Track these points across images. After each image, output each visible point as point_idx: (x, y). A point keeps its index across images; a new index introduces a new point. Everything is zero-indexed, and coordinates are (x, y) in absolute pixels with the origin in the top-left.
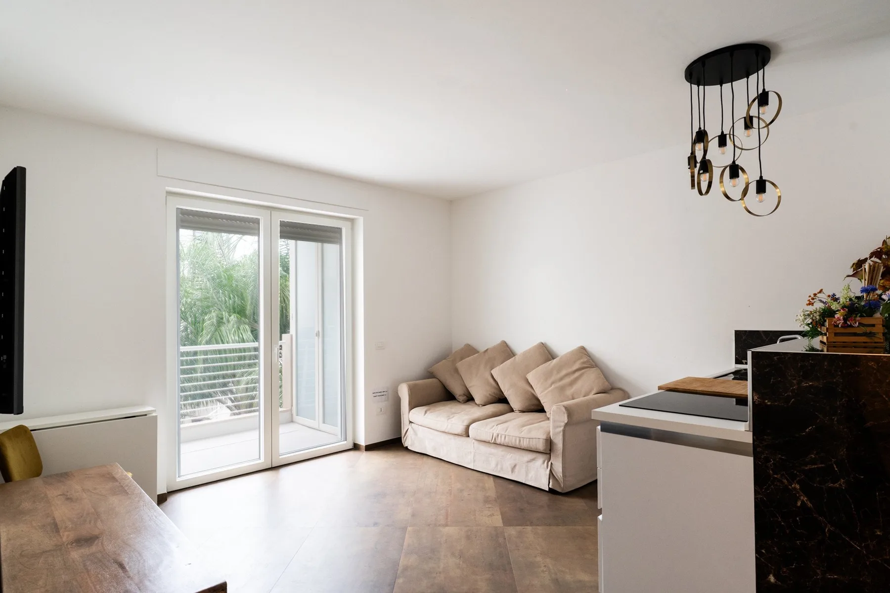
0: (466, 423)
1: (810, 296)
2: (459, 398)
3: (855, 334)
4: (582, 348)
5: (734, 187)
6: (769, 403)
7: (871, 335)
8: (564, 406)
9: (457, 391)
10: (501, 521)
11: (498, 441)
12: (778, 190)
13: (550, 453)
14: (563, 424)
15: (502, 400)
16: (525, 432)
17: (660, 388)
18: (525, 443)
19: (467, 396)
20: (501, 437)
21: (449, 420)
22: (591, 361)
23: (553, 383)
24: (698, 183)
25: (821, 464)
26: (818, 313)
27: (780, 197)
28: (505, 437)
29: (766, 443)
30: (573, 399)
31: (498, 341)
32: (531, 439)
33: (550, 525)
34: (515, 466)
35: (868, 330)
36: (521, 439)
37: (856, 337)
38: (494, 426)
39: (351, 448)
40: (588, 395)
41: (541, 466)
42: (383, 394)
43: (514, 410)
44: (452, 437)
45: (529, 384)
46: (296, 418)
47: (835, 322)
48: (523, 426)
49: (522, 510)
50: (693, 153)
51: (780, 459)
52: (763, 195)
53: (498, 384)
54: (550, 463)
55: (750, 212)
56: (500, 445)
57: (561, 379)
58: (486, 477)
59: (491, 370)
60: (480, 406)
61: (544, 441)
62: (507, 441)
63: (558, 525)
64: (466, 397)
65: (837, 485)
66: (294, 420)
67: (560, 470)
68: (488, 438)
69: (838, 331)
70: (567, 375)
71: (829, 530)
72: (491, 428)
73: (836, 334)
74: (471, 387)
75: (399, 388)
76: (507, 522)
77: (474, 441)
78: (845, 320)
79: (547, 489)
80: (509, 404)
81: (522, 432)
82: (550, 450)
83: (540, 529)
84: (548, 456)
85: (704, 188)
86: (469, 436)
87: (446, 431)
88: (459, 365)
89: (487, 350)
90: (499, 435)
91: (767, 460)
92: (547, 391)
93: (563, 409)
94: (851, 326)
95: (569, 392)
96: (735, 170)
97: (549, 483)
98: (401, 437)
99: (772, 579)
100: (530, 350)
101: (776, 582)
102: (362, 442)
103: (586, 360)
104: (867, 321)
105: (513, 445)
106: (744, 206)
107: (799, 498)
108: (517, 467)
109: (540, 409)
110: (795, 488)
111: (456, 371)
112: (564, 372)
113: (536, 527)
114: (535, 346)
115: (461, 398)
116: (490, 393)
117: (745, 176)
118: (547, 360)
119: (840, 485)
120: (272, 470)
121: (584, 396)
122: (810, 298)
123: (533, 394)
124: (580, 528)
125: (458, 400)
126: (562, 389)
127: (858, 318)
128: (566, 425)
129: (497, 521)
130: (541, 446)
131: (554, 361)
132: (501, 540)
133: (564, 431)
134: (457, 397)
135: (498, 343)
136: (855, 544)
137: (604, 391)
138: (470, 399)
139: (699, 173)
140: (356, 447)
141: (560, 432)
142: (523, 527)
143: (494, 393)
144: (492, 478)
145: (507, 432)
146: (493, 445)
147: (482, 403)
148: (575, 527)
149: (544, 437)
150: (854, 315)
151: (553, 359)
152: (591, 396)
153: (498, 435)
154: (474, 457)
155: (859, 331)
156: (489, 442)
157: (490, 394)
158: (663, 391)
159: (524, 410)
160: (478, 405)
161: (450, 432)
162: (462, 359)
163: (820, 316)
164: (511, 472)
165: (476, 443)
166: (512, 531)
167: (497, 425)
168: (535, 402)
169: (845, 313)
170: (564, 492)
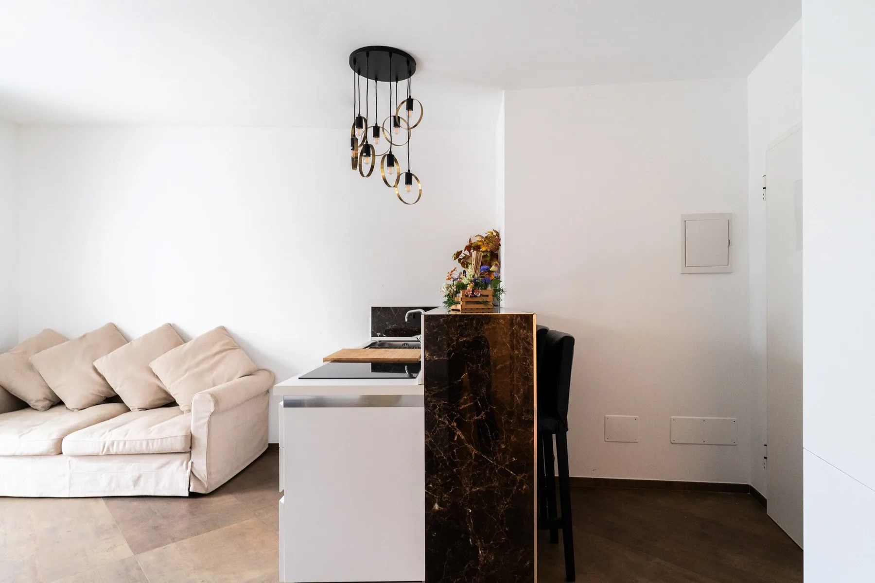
0: (55, 436)
1: (449, 273)
2: (36, 404)
3: (477, 303)
4: (222, 329)
5: (391, 174)
6: (436, 359)
7: (486, 303)
8: (209, 394)
9: (30, 392)
10: (129, 550)
11: (114, 450)
12: (419, 185)
13: (191, 451)
14: (208, 414)
15: (114, 399)
16: (154, 432)
17: (325, 360)
18: (155, 446)
20: (118, 444)
22: (233, 342)
23: (187, 370)
24: (359, 165)
25: (470, 403)
26: (455, 287)
27: (420, 190)
28: (125, 444)
29: (433, 393)
30: (214, 385)
31: (102, 323)
32: (165, 439)
33: (198, 534)
34: (139, 478)
35: (485, 299)
36: (149, 441)
37: (478, 305)
38: (105, 432)
40: (232, 380)
41: (178, 468)
43: (131, 409)
44: (29, 460)
45: (154, 374)
47: (467, 293)
48: (150, 426)
49: (156, 528)
50: (354, 135)
51: (444, 404)
52: (410, 186)
53: (104, 379)
54: (190, 463)
55: (401, 199)
56: (116, 455)
57: (198, 364)
58: (92, 502)
59: (94, 360)
60: (76, 410)
61: (183, 437)
62: (128, 448)
63: (209, 530)
64: (48, 402)
65: (480, 417)
67: (204, 468)
68: (97, 449)
69: (468, 300)
70: (204, 360)
71: (475, 454)
72: (99, 436)
73: (467, 303)
74: (57, 386)
76: (138, 548)
77: (70, 458)
78: (473, 291)
79: (187, 494)
80: (123, 402)
81: (150, 433)
82: (191, 448)
83: (186, 543)
84: (187, 455)
85: (366, 171)
86: (61, 453)
87: (17, 454)
88: (36, 358)
89: (84, 336)
90: (115, 444)
91: (434, 407)
92: (178, 381)
93: (209, 397)
94: (475, 296)
95: (209, 378)
96: (391, 160)
97: (189, 486)
99: (436, 507)
100: (152, 333)
101: (439, 509)
103: (227, 341)
104: (485, 292)
105: (138, 450)
106: (397, 192)
107: (455, 434)
108: (143, 479)
109: (171, 403)
110: (453, 426)
111: (31, 367)
112: (201, 357)
113: (181, 541)
114: (160, 328)
115: (39, 404)
116: (93, 392)
117: (398, 167)
118: (178, 344)
119: (482, 416)
121: (228, 381)
122: (449, 274)
123: (159, 386)
124: (235, 525)
125: (34, 407)
126: (200, 376)
127: (480, 290)
128: (212, 414)
129: (124, 551)
130: (179, 445)
131: (188, 344)
132: (134, 573)
133: (209, 423)
134: (31, 404)
135: (103, 326)
136: (490, 459)
137: (249, 373)
138: (57, 403)
139: (361, 155)
141: (204, 424)
142: (164, 547)
143: (99, 391)
144: (102, 501)
145: (127, 436)
146: (105, 457)
147: (80, 407)
148: (230, 527)
149: (184, 433)
150: (477, 288)
151: (185, 342)
152: (236, 380)
153: (113, 443)
154: (70, 480)
155: (480, 300)
156: (98, 455)
157: (93, 394)
158: (329, 362)
159: (147, 407)
160: (72, 410)
161: (25, 453)
162: (39, 350)
163: (456, 288)
164: (133, 487)
165: (74, 460)
166: (148, 557)
167: (110, 431)
168: (163, 395)
169: (473, 286)
170: (209, 492)
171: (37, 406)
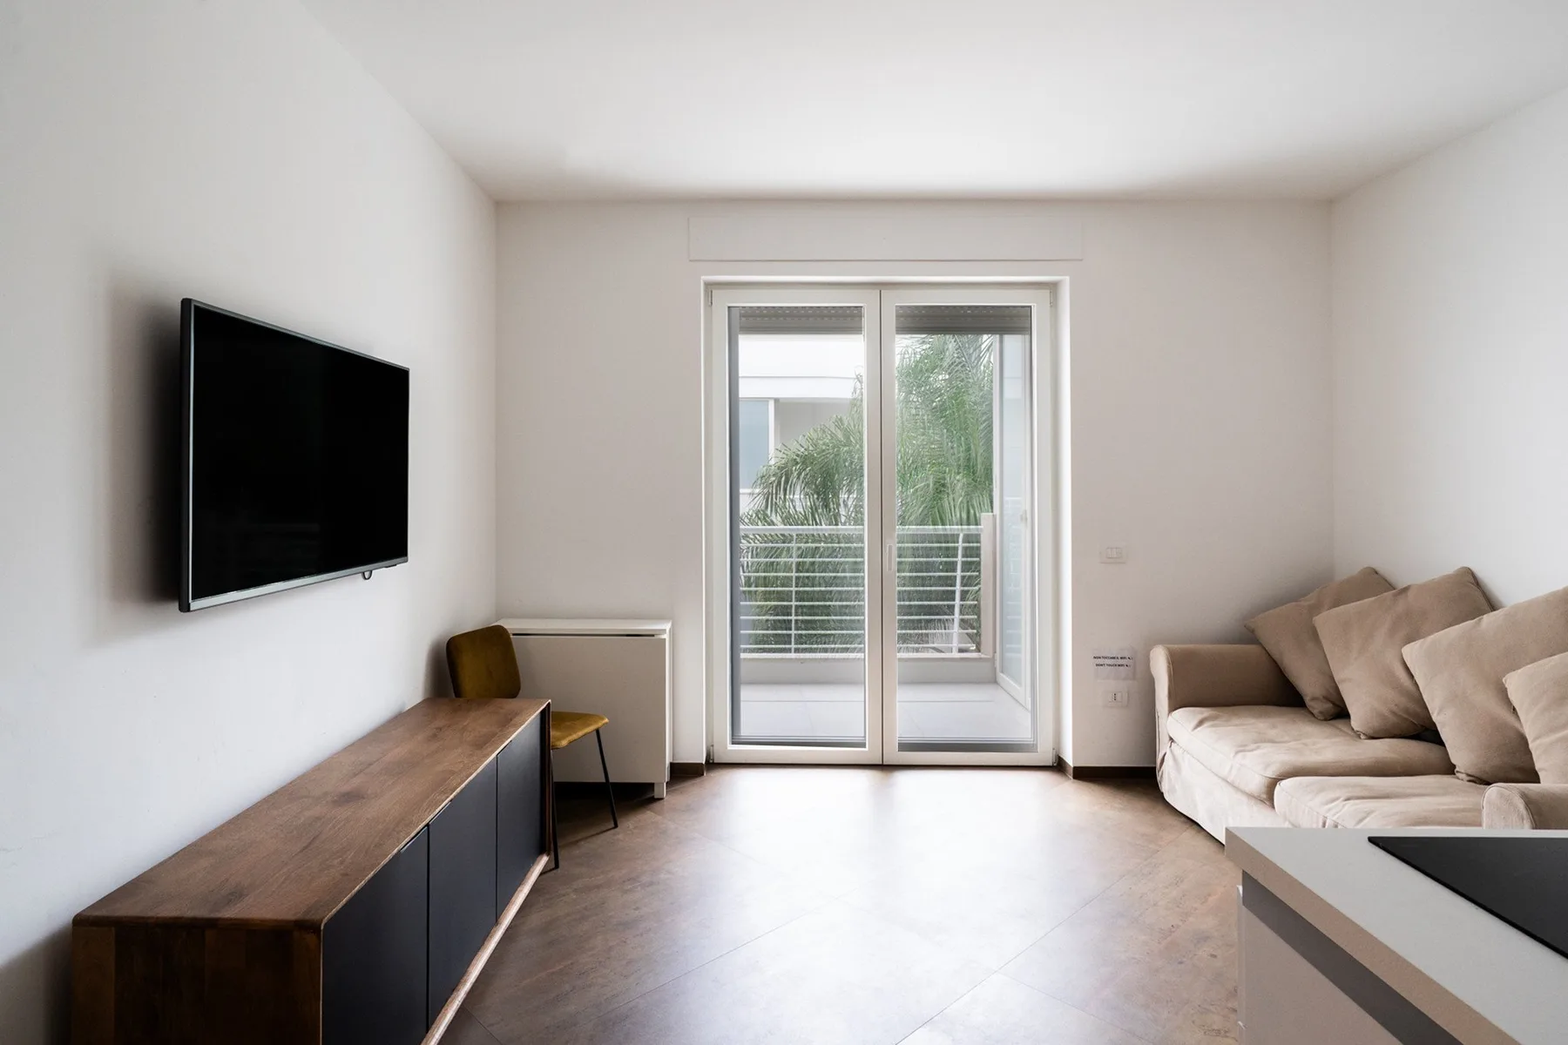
2: (1313, 704)
8: (1523, 796)
9: (1308, 684)
15: (1425, 732)
19: (1334, 704)
21: (1240, 755)
31: (1450, 566)
38: (1337, 799)
39: (1049, 763)
42: (1121, 662)
43: (1457, 768)
46: (1002, 677)
53: (1416, 686)
59: (1404, 645)
60: (1362, 737)
64: (1329, 705)
66: (999, 680)
72: (1327, 803)
74: (1343, 681)
75: (1152, 654)
80: (1445, 746)
86: (1274, 808)
88: (1320, 621)
89: (1404, 590)
98: (1155, 768)
102: (1070, 761)
115: (1316, 707)
116: (1395, 709)
120: (882, 770)
125: (1311, 709)
134: (1307, 700)
135: (1452, 571)
138: (1339, 713)
140: (1058, 766)
143: (1407, 711)
147: (1370, 732)
157: (1394, 713)
159: (1484, 778)
160: (1357, 735)
161: (1236, 784)
162: (1337, 603)
167: (1346, 800)
171: (1314, 708)
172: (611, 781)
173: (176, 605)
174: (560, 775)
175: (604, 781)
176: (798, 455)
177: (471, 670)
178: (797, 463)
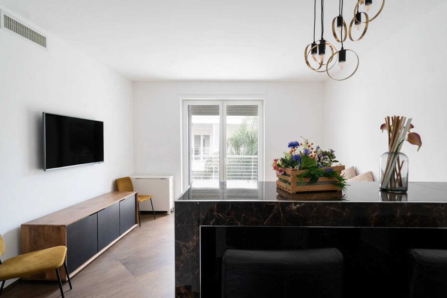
172: (154, 210)
173: (43, 170)
174: (141, 209)
175: (152, 211)
176: (230, 138)
177: (121, 186)
178: (230, 140)
